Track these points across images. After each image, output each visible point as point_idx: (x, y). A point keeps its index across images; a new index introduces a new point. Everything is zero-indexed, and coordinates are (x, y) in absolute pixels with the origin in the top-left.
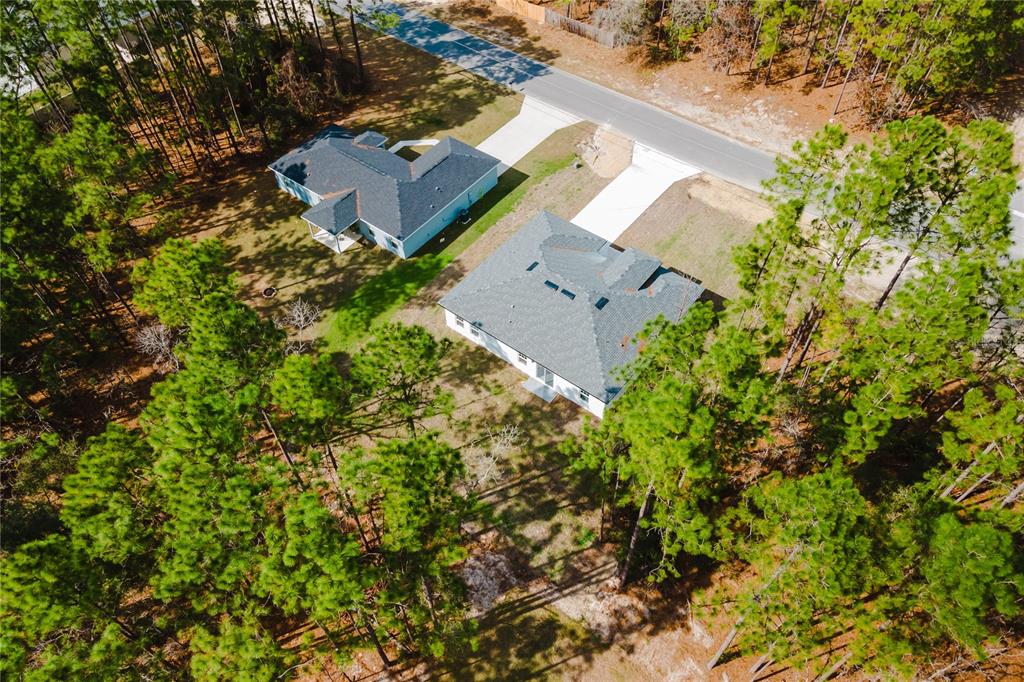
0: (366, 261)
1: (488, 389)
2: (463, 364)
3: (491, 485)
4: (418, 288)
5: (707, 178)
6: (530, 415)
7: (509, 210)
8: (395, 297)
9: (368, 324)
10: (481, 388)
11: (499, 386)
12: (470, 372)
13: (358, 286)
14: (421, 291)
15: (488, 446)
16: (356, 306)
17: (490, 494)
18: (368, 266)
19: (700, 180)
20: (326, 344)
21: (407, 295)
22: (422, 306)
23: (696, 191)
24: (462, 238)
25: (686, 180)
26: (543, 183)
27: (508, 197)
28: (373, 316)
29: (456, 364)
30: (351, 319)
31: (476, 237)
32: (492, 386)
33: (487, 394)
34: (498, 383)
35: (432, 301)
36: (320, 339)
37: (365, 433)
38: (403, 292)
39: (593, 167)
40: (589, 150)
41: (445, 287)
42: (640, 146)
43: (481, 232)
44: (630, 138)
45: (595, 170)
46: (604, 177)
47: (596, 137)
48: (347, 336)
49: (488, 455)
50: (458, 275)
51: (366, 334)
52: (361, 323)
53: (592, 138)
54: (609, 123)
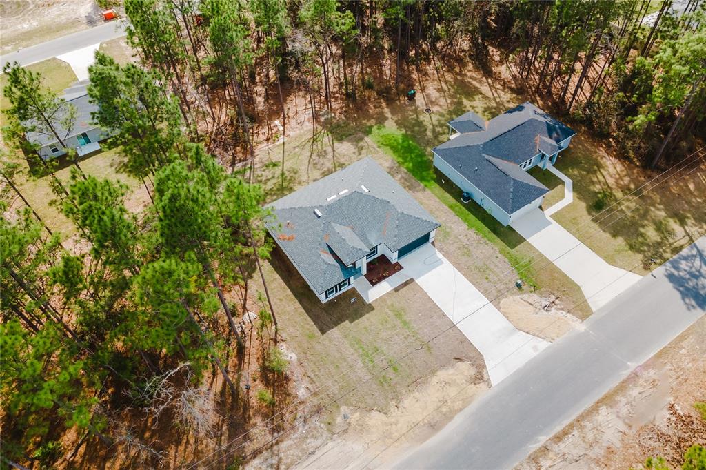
3: (255, 176)
5: (482, 386)
8: (405, 158)
13: (419, 144)
16: (403, 141)
17: (250, 174)
19: (479, 377)
20: (379, 129)
23: (465, 369)
24: (448, 196)
25: (483, 366)
26: (499, 255)
30: (394, 139)
31: (445, 203)
35: (392, 172)
36: (384, 127)
37: (313, 137)
38: (406, 161)
39: (517, 297)
40: (544, 303)
41: (403, 181)
42: (543, 345)
43: (451, 207)
44: (558, 340)
45: (511, 298)
46: (502, 302)
47: (564, 313)
48: (381, 137)
49: (273, 177)
50: (411, 188)
51: (379, 144)
52: (388, 143)
53: (562, 310)
54: (586, 331)
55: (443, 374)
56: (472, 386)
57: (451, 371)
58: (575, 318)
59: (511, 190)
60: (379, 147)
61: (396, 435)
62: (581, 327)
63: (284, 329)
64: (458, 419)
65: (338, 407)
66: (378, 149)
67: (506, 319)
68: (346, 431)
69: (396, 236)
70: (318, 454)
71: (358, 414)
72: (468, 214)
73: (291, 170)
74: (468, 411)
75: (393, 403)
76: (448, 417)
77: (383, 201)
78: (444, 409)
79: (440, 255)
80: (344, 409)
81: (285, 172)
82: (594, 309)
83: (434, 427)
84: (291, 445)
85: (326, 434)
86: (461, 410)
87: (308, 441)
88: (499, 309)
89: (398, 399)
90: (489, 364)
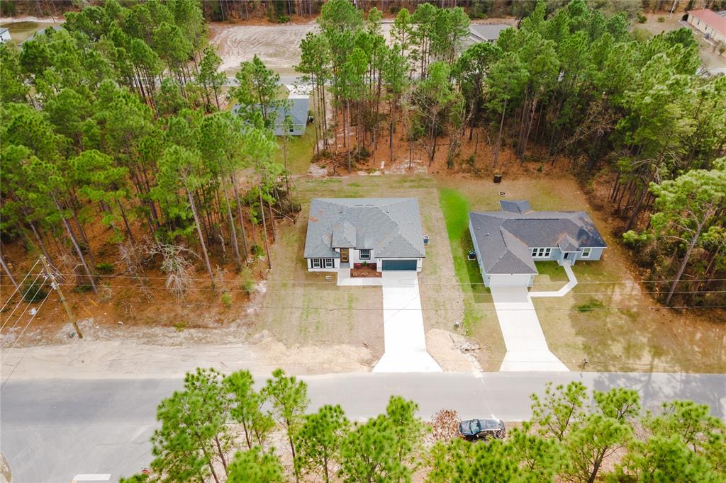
5: (366, 368)
19: (369, 363)
23: (365, 353)
25: (378, 358)
26: (461, 301)
31: (453, 253)
39: (447, 333)
40: (466, 346)
42: (436, 369)
43: (455, 258)
44: (451, 372)
45: (442, 331)
46: (433, 330)
47: (474, 359)
53: (475, 357)
54: (480, 378)
55: (346, 347)
56: (359, 364)
57: (353, 348)
58: (479, 367)
59: (501, 257)
62: (477, 373)
63: (272, 274)
64: (329, 376)
65: (263, 329)
67: (424, 341)
68: (255, 344)
69: (384, 248)
70: (228, 346)
71: (270, 339)
72: (463, 268)
74: (341, 375)
75: (298, 345)
76: (324, 371)
77: (393, 222)
78: (326, 366)
79: (416, 282)
80: (265, 332)
82: (502, 369)
84: (218, 334)
85: (243, 339)
86: (337, 372)
87: (230, 336)
88: (426, 331)
89: (302, 345)
90: (384, 359)
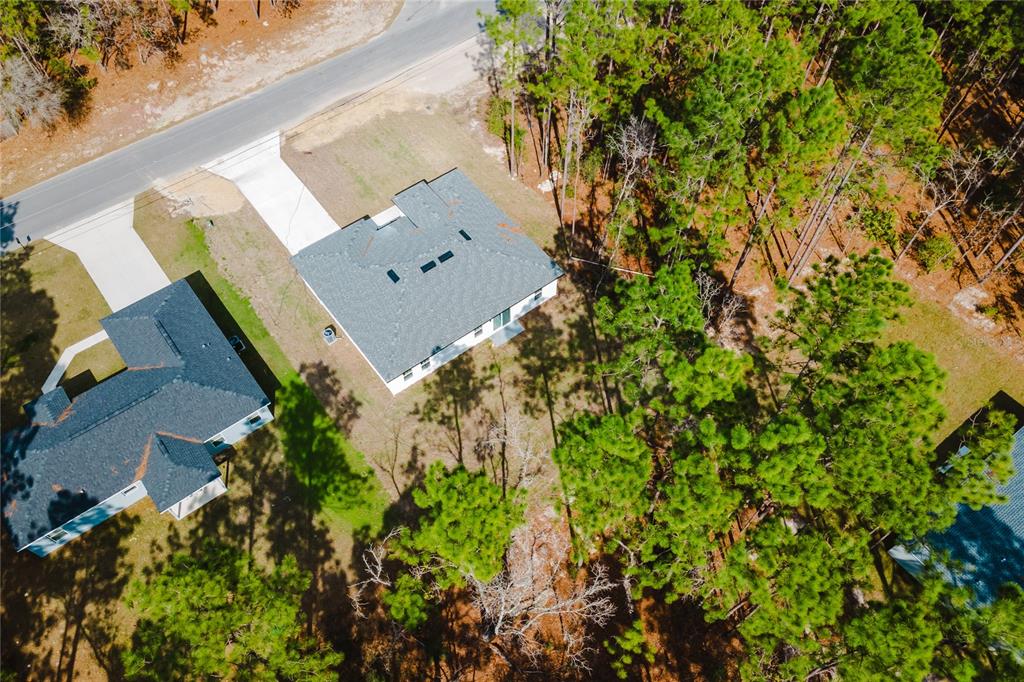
0: (256, 462)
1: (492, 377)
2: (453, 392)
3: (600, 400)
4: (325, 415)
5: (289, 132)
6: (533, 349)
7: (246, 301)
9: (357, 477)
10: (488, 382)
11: (492, 367)
12: (465, 388)
13: (292, 478)
14: (332, 414)
15: (556, 393)
16: (324, 485)
18: (265, 461)
19: (290, 139)
20: (367, 528)
21: (329, 428)
22: (354, 416)
23: (301, 146)
24: (265, 357)
25: (283, 148)
26: (219, 261)
27: (224, 299)
28: (346, 470)
29: (450, 398)
30: (340, 494)
32: (488, 373)
33: (497, 379)
34: (488, 367)
35: (352, 405)
36: (356, 534)
38: (324, 431)
39: (218, 213)
41: (336, 388)
42: (210, 165)
44: (192, 170)
45: (226, 212)
46: (239, 208)
47: (170, 197)
48: (364, 502)
49: (566, 396)
50: (323, 371)
51: (371, 481)
52: (352, 484)
53: (169, 200)
54: (155, 179)
55: (328, 139)
56: (300, 132)
57: (318, 143)
58: (160, 190)
60: (371, 472)
61: (382, 96)
62: (160, 184)
64: (321, 107)
65: (436, 115)
66: (373, 466)
67: (242, 189)
68: (429, 99)
71: (417, 110)
72: (242, 321)
73: (536, 414)
74: (310, 114)
75: (382, 118)
76: (330, 108)
78: (333, 113)
80: (431, 113)
81: (545, 408)
82: (132, 200)
83: (345, 103)
84: (479, 91)
85: (448, 98)
86: (316, 114)
87: (463, 94)
88: (247, 203)
90: (276, 150)
